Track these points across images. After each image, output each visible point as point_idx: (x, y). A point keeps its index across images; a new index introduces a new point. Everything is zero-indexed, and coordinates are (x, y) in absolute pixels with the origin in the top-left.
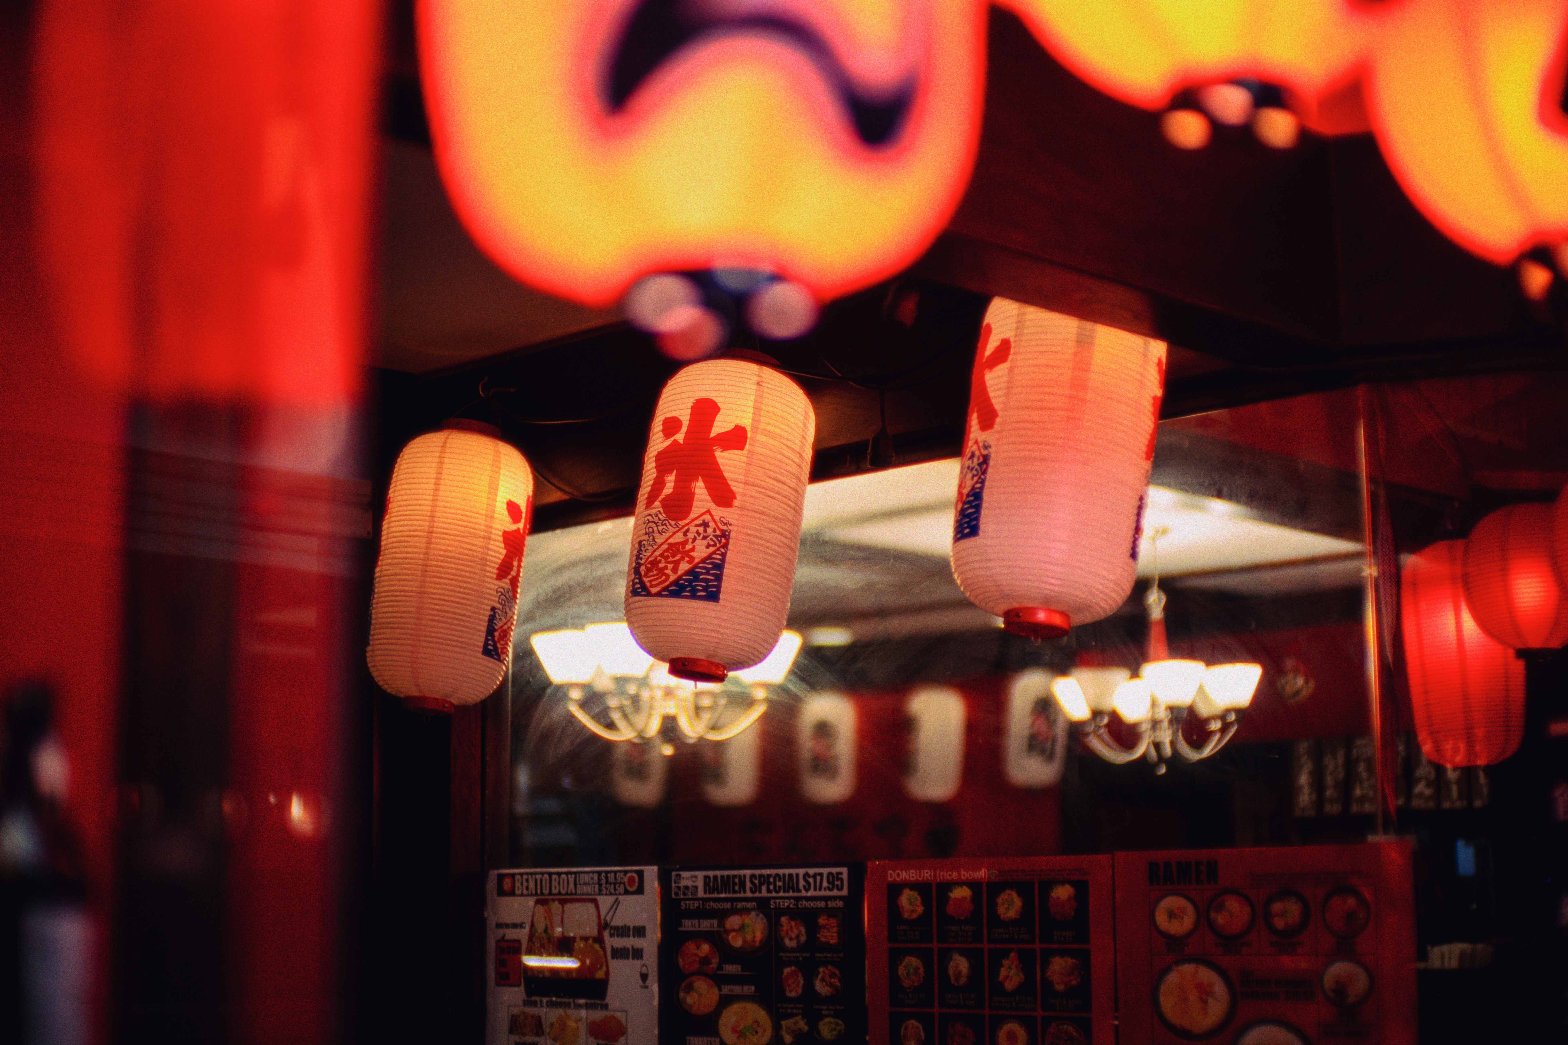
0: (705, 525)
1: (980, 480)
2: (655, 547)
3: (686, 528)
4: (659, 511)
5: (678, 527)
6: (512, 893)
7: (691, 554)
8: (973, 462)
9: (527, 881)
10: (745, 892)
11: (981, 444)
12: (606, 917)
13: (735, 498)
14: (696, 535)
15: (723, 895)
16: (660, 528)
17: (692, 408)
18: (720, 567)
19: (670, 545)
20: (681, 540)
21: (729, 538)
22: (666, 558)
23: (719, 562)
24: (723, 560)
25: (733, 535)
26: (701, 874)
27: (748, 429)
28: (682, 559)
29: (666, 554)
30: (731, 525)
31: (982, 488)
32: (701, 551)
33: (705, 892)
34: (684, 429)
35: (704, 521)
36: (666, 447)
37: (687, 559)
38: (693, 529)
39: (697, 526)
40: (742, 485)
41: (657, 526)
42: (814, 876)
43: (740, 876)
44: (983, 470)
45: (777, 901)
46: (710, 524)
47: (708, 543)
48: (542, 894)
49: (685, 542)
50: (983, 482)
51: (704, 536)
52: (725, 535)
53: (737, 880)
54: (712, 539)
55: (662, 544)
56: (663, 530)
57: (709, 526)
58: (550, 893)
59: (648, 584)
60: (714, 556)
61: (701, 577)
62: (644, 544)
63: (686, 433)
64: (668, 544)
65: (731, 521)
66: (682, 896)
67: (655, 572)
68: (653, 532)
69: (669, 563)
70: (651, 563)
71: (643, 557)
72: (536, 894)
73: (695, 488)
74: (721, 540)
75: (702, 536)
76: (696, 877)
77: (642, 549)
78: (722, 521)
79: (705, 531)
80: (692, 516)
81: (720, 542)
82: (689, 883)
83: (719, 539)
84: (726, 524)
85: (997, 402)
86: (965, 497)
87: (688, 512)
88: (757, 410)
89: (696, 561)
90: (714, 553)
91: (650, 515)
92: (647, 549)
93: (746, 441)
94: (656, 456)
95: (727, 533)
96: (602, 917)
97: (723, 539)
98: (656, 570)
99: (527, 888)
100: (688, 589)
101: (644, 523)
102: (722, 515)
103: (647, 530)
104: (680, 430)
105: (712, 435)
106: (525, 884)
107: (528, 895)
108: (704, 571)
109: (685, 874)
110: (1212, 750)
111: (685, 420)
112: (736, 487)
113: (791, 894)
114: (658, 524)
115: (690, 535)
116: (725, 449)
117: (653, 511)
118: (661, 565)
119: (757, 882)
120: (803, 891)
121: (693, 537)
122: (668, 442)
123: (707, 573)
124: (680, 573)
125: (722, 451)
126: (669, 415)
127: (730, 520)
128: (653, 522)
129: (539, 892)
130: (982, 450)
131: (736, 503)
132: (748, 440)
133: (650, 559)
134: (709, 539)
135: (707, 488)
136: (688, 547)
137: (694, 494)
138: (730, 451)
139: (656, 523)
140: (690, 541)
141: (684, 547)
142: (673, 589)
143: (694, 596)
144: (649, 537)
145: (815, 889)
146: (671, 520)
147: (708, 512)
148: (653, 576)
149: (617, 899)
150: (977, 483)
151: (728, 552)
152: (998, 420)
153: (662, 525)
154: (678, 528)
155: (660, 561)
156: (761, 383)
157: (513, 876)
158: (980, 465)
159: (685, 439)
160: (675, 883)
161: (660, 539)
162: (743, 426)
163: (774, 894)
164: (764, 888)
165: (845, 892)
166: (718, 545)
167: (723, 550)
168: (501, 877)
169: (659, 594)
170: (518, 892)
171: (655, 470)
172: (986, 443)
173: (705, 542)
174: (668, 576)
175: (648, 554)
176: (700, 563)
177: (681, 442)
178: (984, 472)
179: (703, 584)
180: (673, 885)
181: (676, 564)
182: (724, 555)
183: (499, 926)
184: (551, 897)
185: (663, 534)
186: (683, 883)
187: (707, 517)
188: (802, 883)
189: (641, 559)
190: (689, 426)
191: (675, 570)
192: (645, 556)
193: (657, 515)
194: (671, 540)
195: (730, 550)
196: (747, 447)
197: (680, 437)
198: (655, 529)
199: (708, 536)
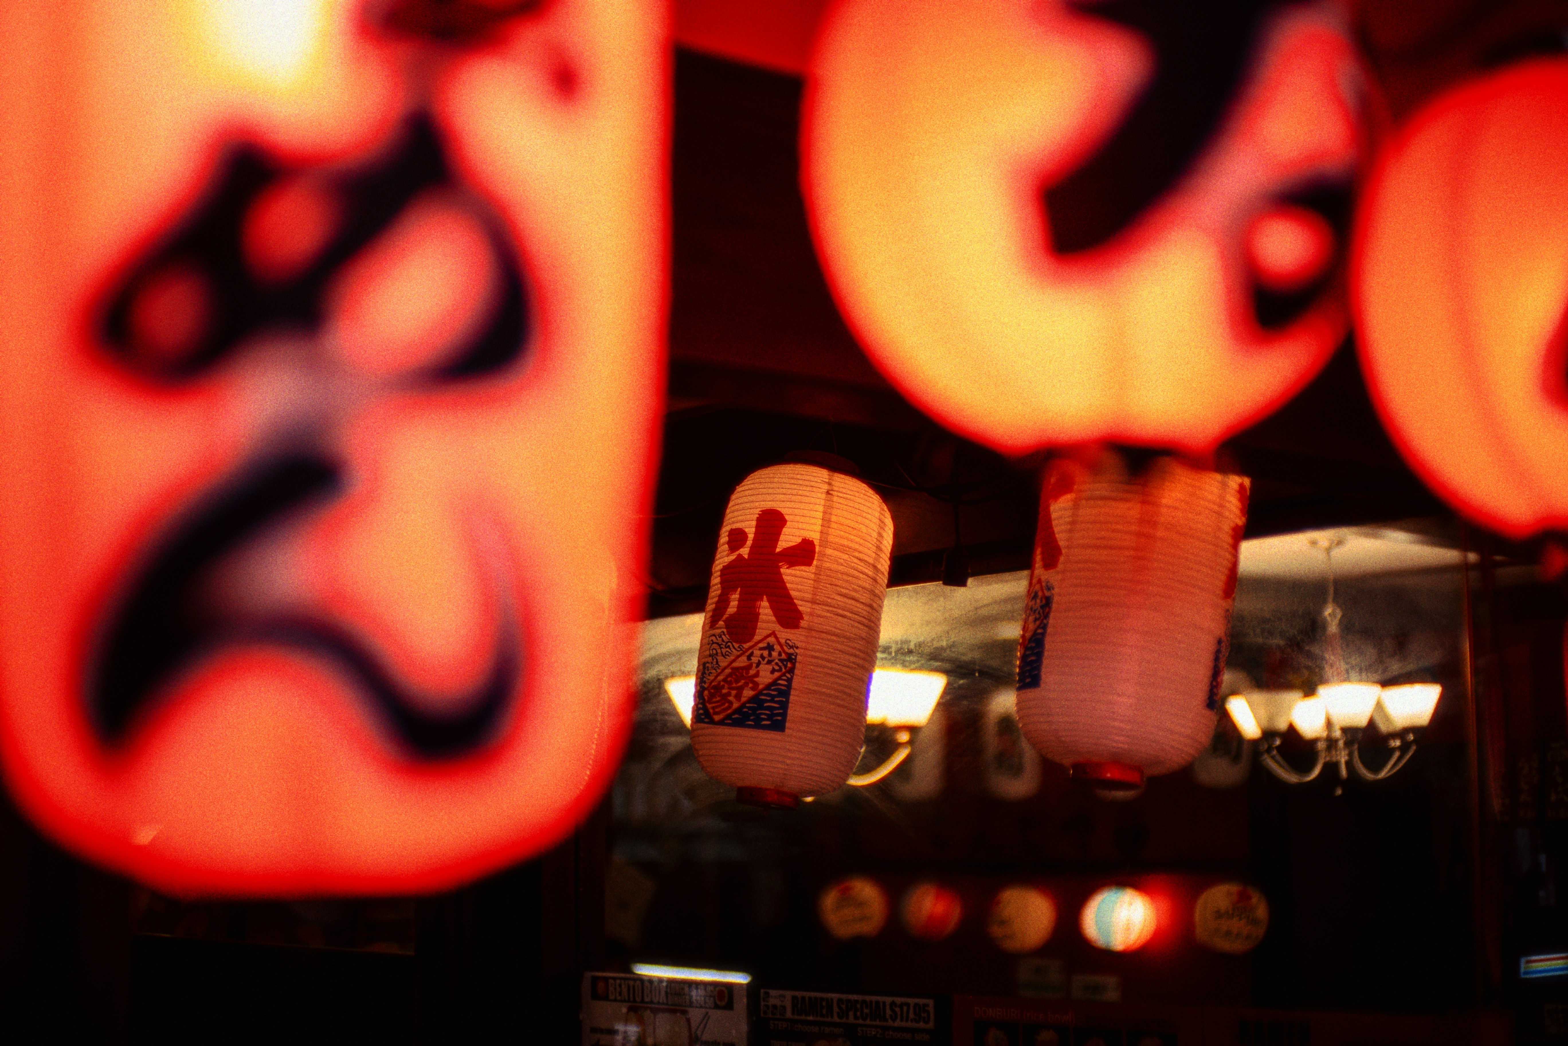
0: (770, 648)
1: (1042, 625)
2: (719, 671)
3: (750, 651)
4: (723, 632)
5: (741, 650)
6: (606, 998)
7: (756, 679)
8: (1035, 604)
9: (620, 986)
10: (832, 1017)
11: (1044, 584)
12: (697, 1030)
13: (802, 618)
14: (761, 659)
15: (811, 1018)
16: (724, 651)
17: (758, 520)
18: (785, 693)
19: (733, 669)
20: (744, 664)
21: (796, 662)
22: (730, 683)
23: (783, 688)
24: (789, 687)
25: (799, 658)
26: (789, 994)
27: (816, 542)
28: (746, 685)
29: (729, 679)
30: (797, 648)
31: (1043, 634)
32: (765, 676)
33: (793, 1013)
34: (749, 543)
35: (768, 644)
36: (731, 562)
37: (750, 685)
38: (757, 653)
39: (761, 649)
40: (809, 605)
41: (721, 648)
42: (901, 1006)
43: (827, 999)
44: (1045, 614)
45: (865, 1029)
46: (775, 647)
47: (773, 668)
48: (635, 1001)
49: (750, 667)
50: (1045, 627)
51: (768, 660)
52: (790, 660)
53: (824, 1004)
54: (777, 664)
55: (726, 668)
56: (727, 653)
57: (773, 650)
58: (643, 1001)
59: (711, 711)
60: (780, 682)
61: (765, 705)
62: (708, 667)
63: (751, 548)
64: (731, 668)
65: (799, 644)
66: (770, 1016)
67: (718, 699)
68: (717, 654)
69: (733, 689)
70: (715, 687)
71: (707, 681)
72: (629, 1001)
73: (759, 608)
74: (787, 664)
75: (766, 660)
76: (784, 997)
77: (706, 672)
78: (788, 644)
79: (770, 655)
80: (757, 638)
81: (786, 666)
82: (777, 1002)
83: (785, 663)
84: (792, 647)
85: (1061, 538)
86: (1027, 642)
87: (753, 635)
88: (826, 522)
89: (761, 687)
90: (779, 678)
91: (714, 635)
92: (711, 673)
93: (814, 556)
94: (722, 571)
95: (793, 657)
96: (693, 1030)
97: (789, 663)
98: (719, 696)
99: (620, 994)
100: (751, 718)
101: (708, 644)
102: (788, 638)
103: (711, 652)
104: (745, 544)
105: (778, 550)
106: (618, 989)
107: (621, 1001)
108: (768, 698)
109: (773, 993)
110: (1389, 771)
111: (751, 532)
112: (803, 607)
113: (878, 1023)
114: (722, 646)
115: (754, 660)
116: (791, 565)
117: (718, 631)
118: (724, 691)
119: (844, 1007)
120: (890, 1021)
121: (757, 661)
122: (733, 557)
123: (772, 701)
124: (743, 699)
125: (787, 568)
126: (734, 526)
127: (796, 642)
128: (717, 643)
129: (632, 999)
130: (1045, 592)
131: (803, 623)
132: (816, 555)
133: (713, 684)
134: (773, 663)
135: (772, 608)
136: (752, 672)
137: (759, 614)
138: (797, 568)
139: (719, 645)
140: (754, 665)
141: (748, 673)
142: (736, 718)
143: (758, 726)
144: (713, 659)
145: (902, 1020)
146: (735, 642)
147: (773, 634)
148: (717, 702)
149: (707, 1013)
150: (1038, 627)
151: (795, 677)
152: (1062, 559)
153: (726, 648)
154: (741, 652)
155: (723, 687)
156: (831, 492)
157: (606, 979)
158: (1042, 607)
159: (749, 554)
160: (764, 1001)
161: (723, 663)
162: (811, 539)
163: (861, 1022)
164: (851, 1014)
165: (931, 1025)
166: (784, 670)
167: (789, 676)
168: (595, 980)
169: (721, 723)
170: (612, 997)
171: (719, 586)
172: (1048, 584)
173: (770, 667)
174: (731, 703)
175: (712, 678)
176: (764, 689)
177: (746, 556)
178: (1046, 616)
179: (767, 712)
180: (762, 1003)
181: (740, 690)
182: (790, 681)
183: (594, 1030)
184: (643, 1005)
185: (727, 657)
186: (772, 1001)
187: (772, 640)
188: (888, 1012)
189: (705, 682)
190: (753, 540)
191: (738, 697)
192: (709, 679)
193: (720, 637)
194: (735, 665)
195: (797, 675)
196: (815, 562)
197: (745, 551)
198: (719, 651)
199: (773, 661)
